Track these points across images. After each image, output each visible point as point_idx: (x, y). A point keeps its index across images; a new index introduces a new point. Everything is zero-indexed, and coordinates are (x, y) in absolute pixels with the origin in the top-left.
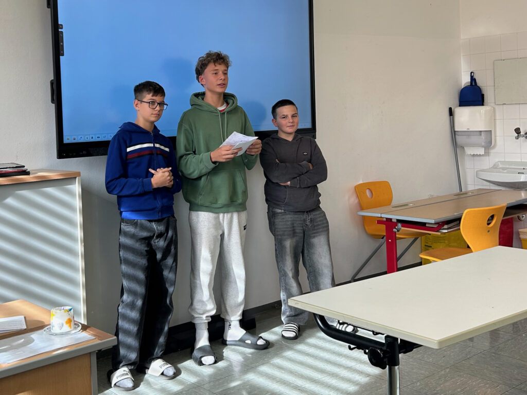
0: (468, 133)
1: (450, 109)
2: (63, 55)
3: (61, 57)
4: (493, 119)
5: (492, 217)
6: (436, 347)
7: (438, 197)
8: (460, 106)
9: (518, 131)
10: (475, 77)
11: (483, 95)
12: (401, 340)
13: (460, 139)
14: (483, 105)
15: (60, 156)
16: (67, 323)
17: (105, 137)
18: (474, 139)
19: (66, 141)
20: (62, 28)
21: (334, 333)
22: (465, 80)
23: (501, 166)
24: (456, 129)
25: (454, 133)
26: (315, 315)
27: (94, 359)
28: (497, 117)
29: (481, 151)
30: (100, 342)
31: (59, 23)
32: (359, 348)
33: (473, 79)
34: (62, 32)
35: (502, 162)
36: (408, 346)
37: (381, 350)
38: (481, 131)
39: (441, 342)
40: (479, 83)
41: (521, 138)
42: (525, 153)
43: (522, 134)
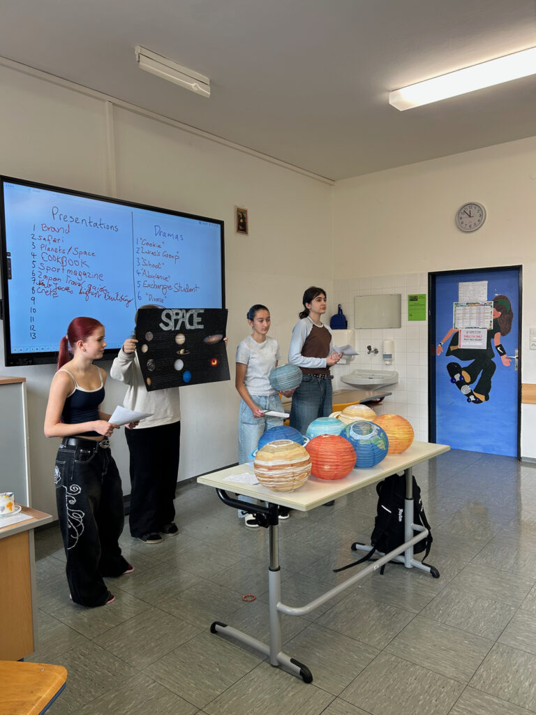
2: (11, 278)
3: (9, 280)
4: (353, 339)
6: (304, 510)
9: (369, 348)
10: (343, 308)
11: (346, 322)
12: (280, 506)
14: (346, 328)
15: (8, 364)
16: (8, 506)
17: (48, 349)
19: (13, 351)
20: (10, 256)
21: (230, 502)
22: (335, 312)
23: (357, 373)
26: (217, 489)
27: (32, 534)
28: (356, 338)
29: (344, 362)
30: (37, 520)
31: (8, 251)
32: (249, 513)
33: (340, 310)
34: (10, 259)
35: (358, 370)
36: (285, 511)
37: (265, 514)
39: (307, 507)
40: (344, 313)
41: (372, 353)
42: (375, 363)
43: (372, 350)
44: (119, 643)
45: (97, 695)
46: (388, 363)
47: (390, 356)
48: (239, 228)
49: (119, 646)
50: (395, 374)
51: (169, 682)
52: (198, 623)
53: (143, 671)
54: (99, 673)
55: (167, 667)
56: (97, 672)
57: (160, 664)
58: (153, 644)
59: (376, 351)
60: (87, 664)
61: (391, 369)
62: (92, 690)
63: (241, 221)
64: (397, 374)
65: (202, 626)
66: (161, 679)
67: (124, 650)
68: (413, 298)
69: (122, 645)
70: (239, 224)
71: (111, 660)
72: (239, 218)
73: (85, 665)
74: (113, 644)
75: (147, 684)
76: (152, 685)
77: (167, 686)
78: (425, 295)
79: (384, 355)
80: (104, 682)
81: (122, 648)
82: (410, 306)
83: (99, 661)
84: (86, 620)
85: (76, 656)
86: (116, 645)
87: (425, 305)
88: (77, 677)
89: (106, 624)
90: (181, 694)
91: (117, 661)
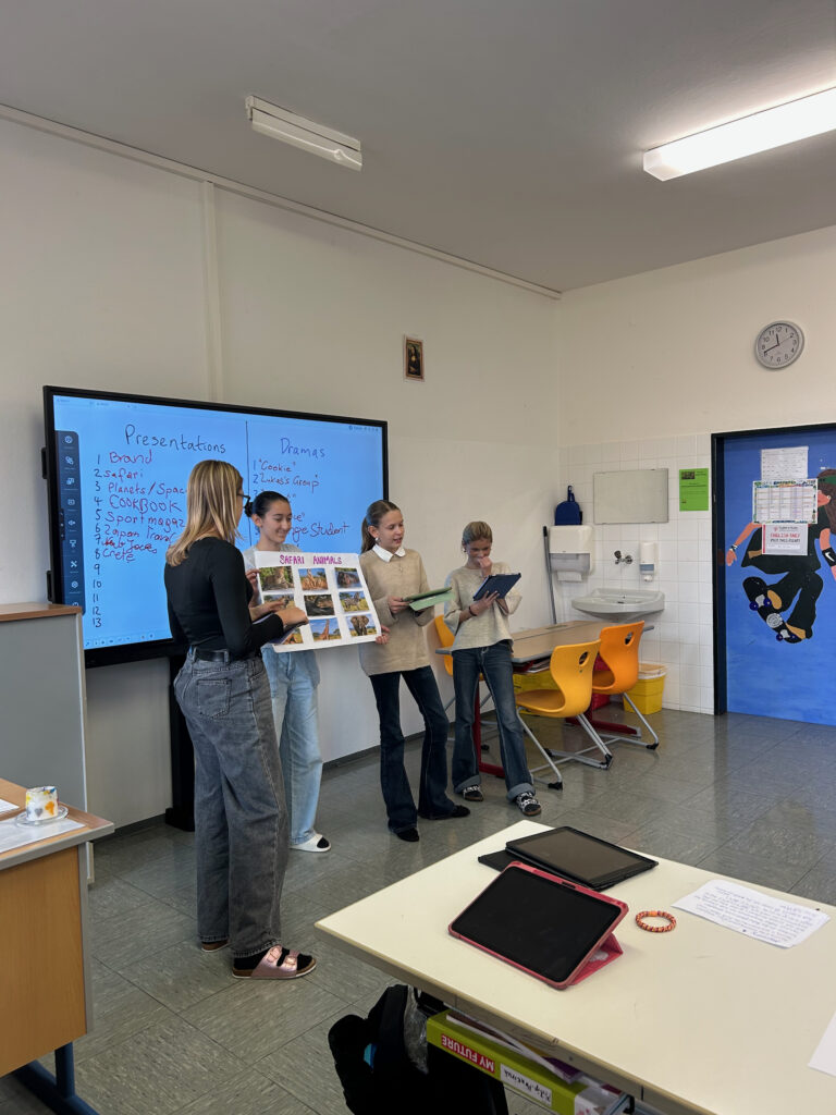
0: (565, 557)
1: (545, 528)
4: (591, 540)
5: (585, 655)
7: (530, 630)
8: (556, 524)
9: (618, 554)
10: (575, 492)
11: (581, 513)
13: (555, 563)
14: (581, 524)
18: (570, 563)
22: (563, 498)
23: (598, 594)
24: (551, 552)
25: (548, 556)
28: (596, 539)
29: (578, 577)
30: (93, 830)
33: (570, 494)
35: (600, 590)
38: (578, 555)
40: (579, 499)
41: (621, 563)
42: (626, 579)
43: (623, 557)
44: (219, 1020)
45: (185, 1102)
46: (648, 578)
47: (651, 567)
48: (409, 369)
49: (219, 1024)
50: (660, 595)
51: (295, 1085)
52: (343, 990)
53: (255, 1067)
54: (188, 1067)
55: (293, 1061)
56: (184, 1065)
57: (282, 1056)
58: (272, 1023)
59: (629, 560)
60: (170, 1052)
61: (652, 588)
62: (177, 1094)
63: (413, 359)
64: (663, 596)
65: (349, 995)
66: (282, 1078)
67: (227, 1031)
68: (687, 476)
69: (224, 1024)
70: (410, 364)
71: (207, 1047)
72: (409, 354)
73: (168, 1055)
74: (212, 1021)
75: (260, 1088)
76: (270, 1089)
77: (292, 1091)
78: (707, 470)
79: (641, 566)
80: (196, 1082)
81: (224, 1027)
82: (682, 487)
83: (190, 1048)
84: (170, 982)
85: (153, 1038)
86: (215, 1022)
87: (706, 486)
88: (154, 1073)
89: (201, 989)
90: (312, 1104)
91: (215, 1048)
